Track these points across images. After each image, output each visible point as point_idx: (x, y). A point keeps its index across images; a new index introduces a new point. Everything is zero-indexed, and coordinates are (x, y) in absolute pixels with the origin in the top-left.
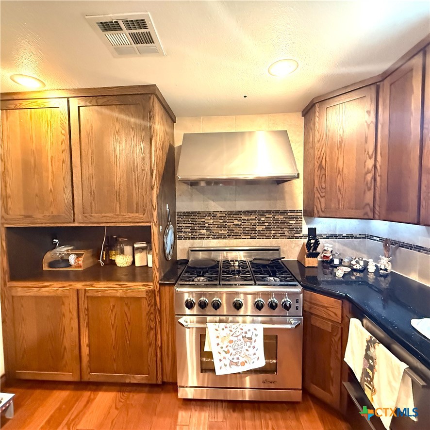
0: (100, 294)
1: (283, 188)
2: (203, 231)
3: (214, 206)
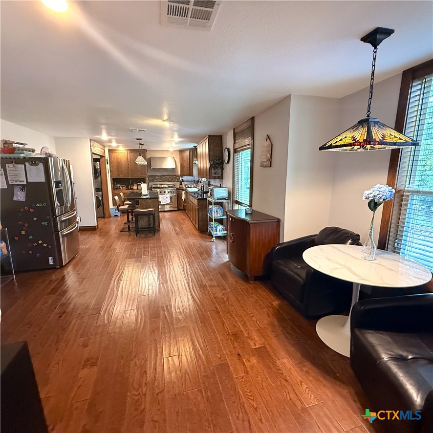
1: (175, 170)
2: (155, 180)
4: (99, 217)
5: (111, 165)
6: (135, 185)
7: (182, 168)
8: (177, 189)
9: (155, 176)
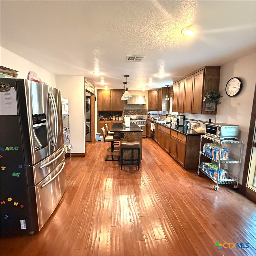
1: (144, 106)
4: (87, 142)
5: (98, 101)
6: (114, 117)
7: (150, 104)
8: (146, 121)
9: (129, 110)
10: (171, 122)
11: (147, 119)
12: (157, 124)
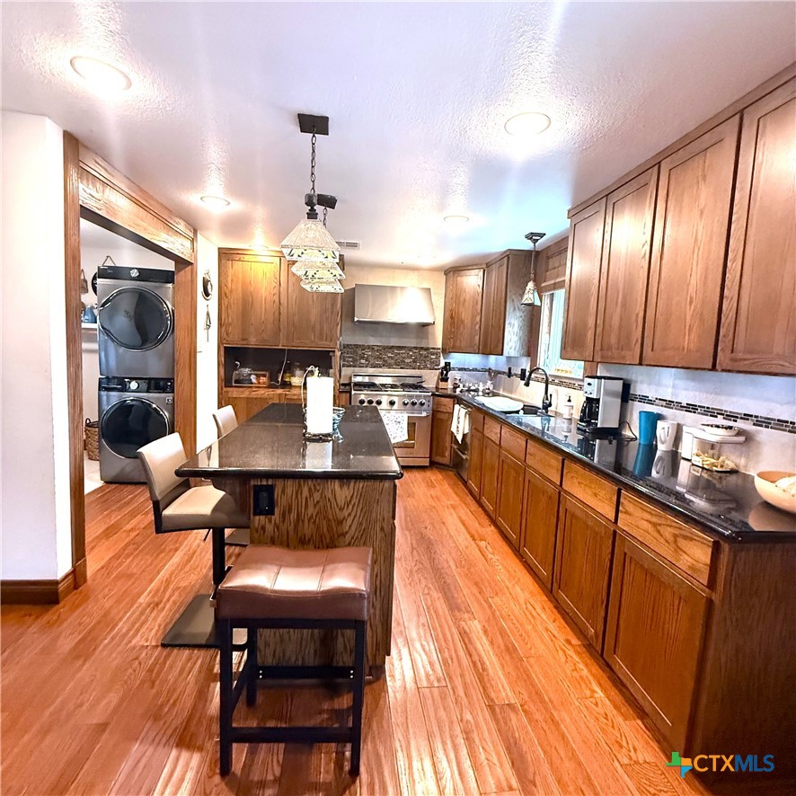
0: (295, 397)
1: (427, 330)
2: (363, 361)
3: (373, 341)
5: (225, 301)
7: (452, 324)
8: (433, 395)
9: (363, 347)
10: (547, 406)
11: (437, 388)
12: (480, 415)
